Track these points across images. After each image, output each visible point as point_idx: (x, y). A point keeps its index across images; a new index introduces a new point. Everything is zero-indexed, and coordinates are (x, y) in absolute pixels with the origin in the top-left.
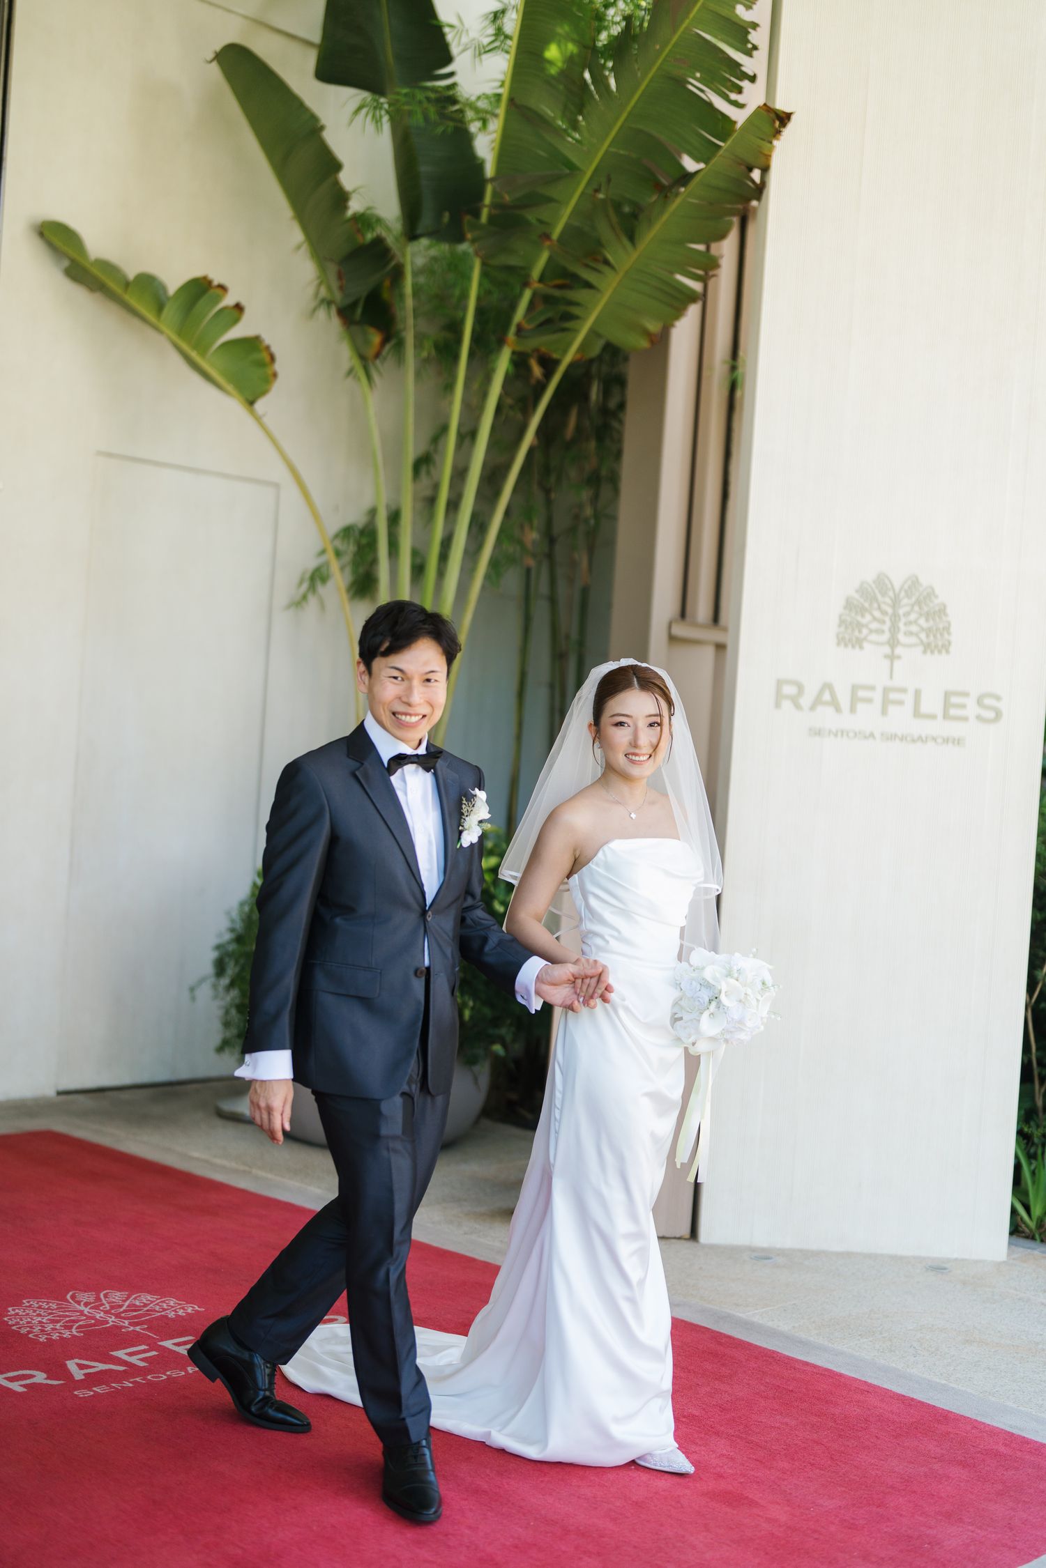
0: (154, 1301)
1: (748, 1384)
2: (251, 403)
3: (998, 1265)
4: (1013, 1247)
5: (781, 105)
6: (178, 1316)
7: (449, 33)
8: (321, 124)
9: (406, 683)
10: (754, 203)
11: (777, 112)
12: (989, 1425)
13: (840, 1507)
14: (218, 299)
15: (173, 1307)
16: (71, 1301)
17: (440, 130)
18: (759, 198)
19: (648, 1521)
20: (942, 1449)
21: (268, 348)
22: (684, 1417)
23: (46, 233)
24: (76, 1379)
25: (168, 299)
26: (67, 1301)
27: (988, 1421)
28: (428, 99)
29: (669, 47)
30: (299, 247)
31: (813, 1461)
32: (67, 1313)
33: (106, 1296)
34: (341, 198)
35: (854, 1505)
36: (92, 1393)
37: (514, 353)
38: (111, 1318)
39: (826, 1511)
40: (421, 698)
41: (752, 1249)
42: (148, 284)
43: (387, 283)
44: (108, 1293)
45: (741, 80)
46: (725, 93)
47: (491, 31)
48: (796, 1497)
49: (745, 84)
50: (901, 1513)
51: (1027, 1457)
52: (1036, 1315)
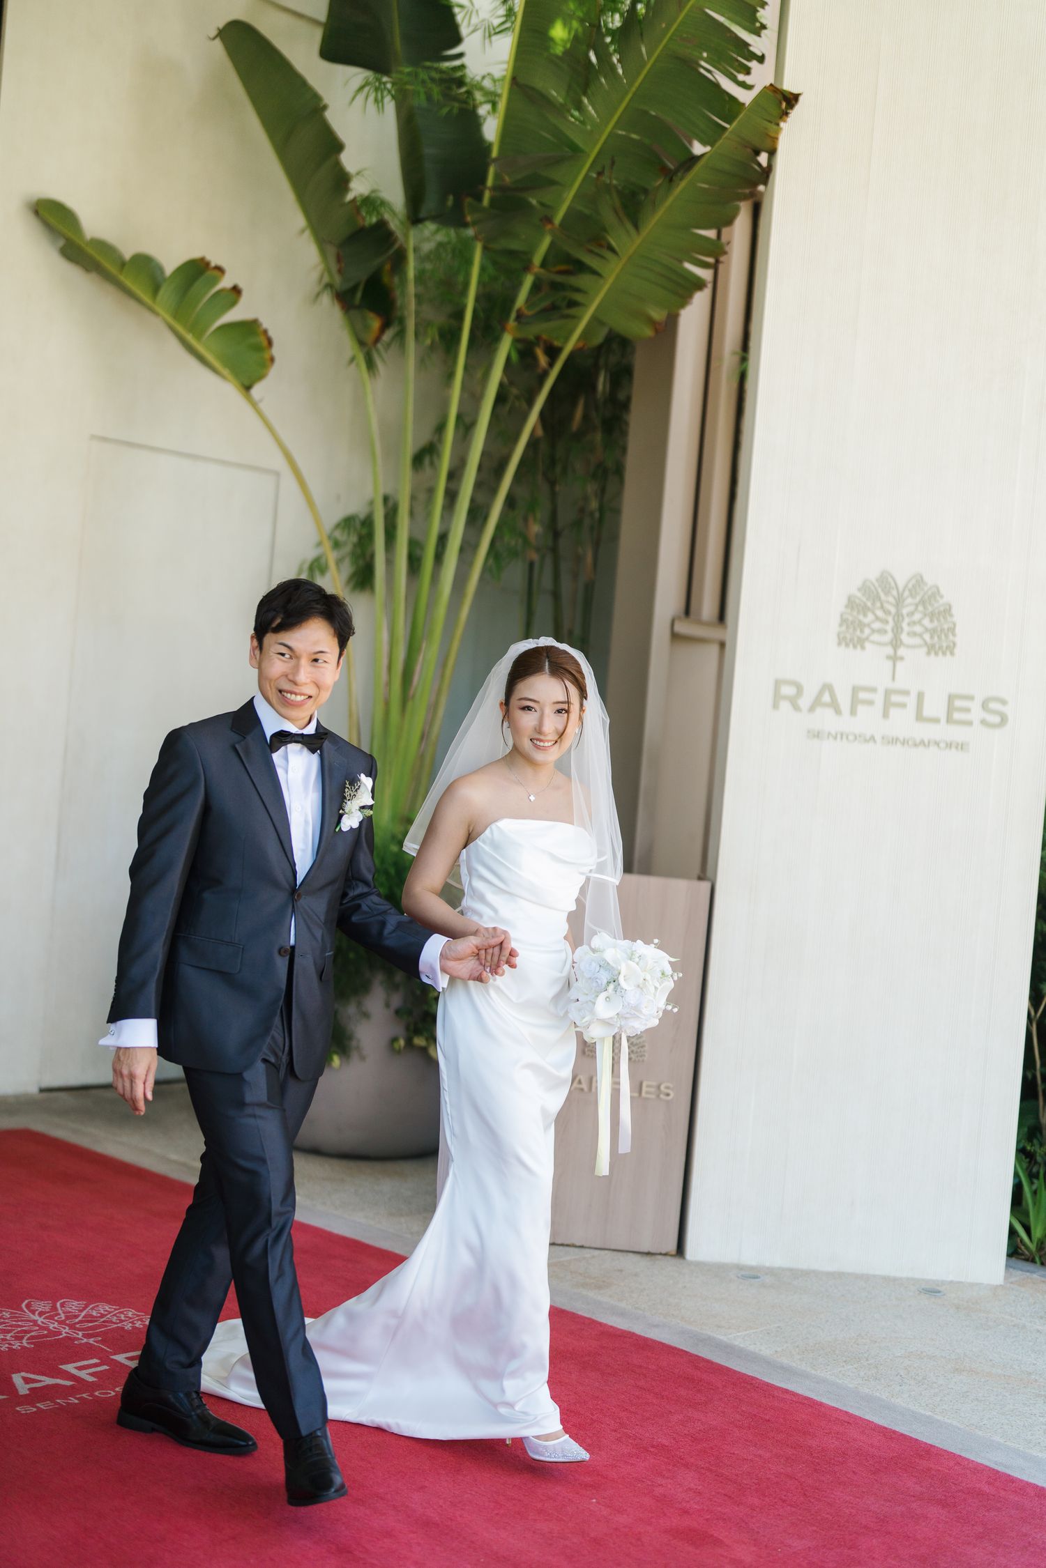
0: (112, 1312)
1: (723, 1412)
2: (247, 388)
3: (995, 1288)
4: (1011, 1270)
5: (788, 86)
6: (134, 1328)
7: (459, 13)
8: (324, 103)
9: (293, 662)
10: (761, 188)
11: (786, 94)
12: (973, 1461)
13: (809, 1548)
14: (215, 281)
15: (131, 1318)
16: (25, 1309)
17: (445, 111)
18: (765, 183)
19: (604, 1560)
20: (922, 1487)
21: (265, 332)
22: (653, 1446)
23: (41, 212)
24: (21, 1393)
25: (165, 279)
26: (22, 1310)
27: (972, 1457)
28: (432, 79)
29: (675, 26)
30: (303, 231)
31: (784, 1497)
32: (20, 1323)
33: (62, 1305)
34: (342, 180)
35: (824, 1546)
36: (35, 1409)
37: (516, 341)
38: (65, 1328)
39: (794, 1553)
40: (307, 678)
41: (739, 1267)
42: (144, 265)
43: (388, 267)
44: (64, 1302)
45: (749, 60)
46: (733, 74)
47: (502, 11)
48: (764, 1536)
49: (753, 64)
50: (874, 1555)
51: (1011, 1497)
52: (1031, 1344)
